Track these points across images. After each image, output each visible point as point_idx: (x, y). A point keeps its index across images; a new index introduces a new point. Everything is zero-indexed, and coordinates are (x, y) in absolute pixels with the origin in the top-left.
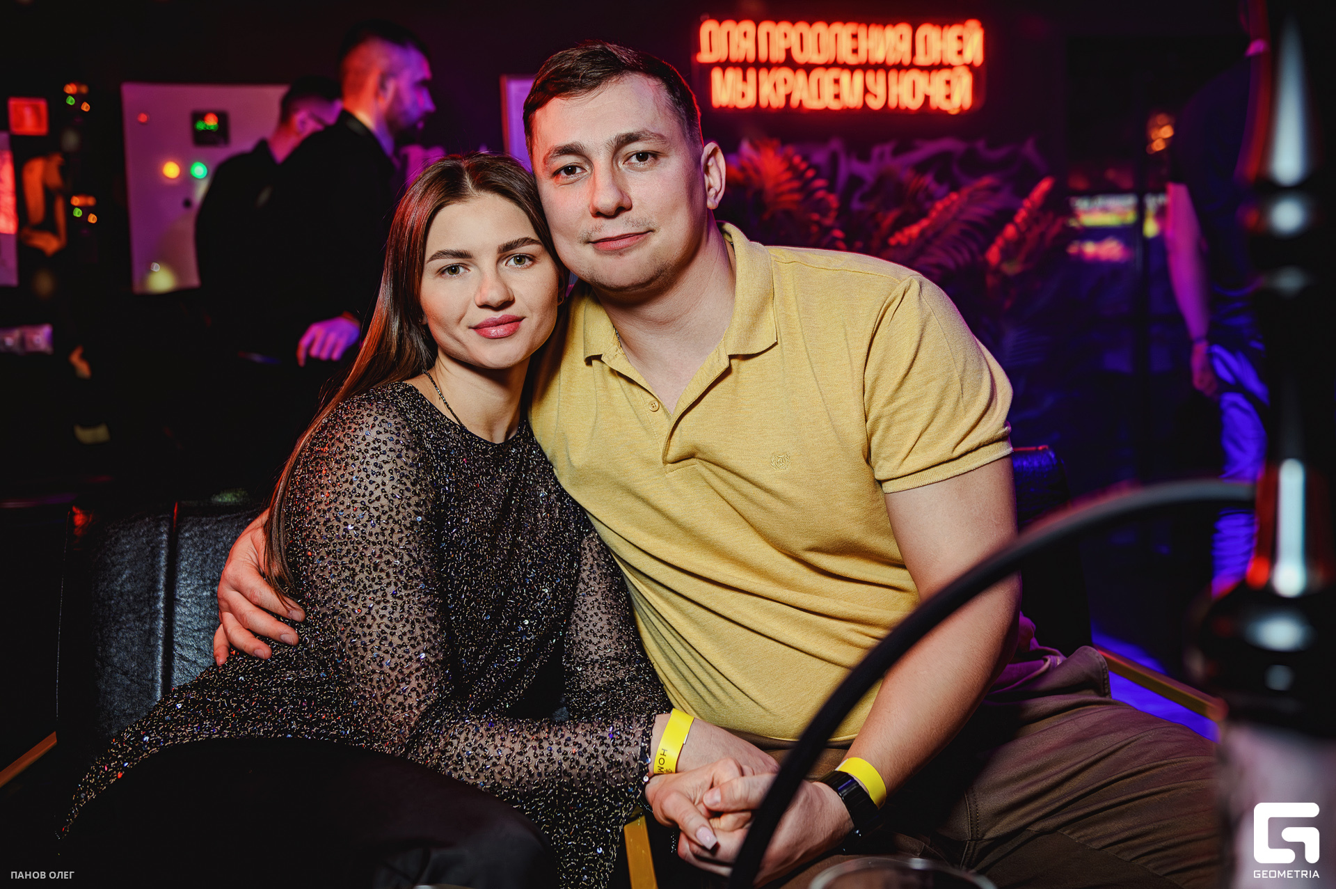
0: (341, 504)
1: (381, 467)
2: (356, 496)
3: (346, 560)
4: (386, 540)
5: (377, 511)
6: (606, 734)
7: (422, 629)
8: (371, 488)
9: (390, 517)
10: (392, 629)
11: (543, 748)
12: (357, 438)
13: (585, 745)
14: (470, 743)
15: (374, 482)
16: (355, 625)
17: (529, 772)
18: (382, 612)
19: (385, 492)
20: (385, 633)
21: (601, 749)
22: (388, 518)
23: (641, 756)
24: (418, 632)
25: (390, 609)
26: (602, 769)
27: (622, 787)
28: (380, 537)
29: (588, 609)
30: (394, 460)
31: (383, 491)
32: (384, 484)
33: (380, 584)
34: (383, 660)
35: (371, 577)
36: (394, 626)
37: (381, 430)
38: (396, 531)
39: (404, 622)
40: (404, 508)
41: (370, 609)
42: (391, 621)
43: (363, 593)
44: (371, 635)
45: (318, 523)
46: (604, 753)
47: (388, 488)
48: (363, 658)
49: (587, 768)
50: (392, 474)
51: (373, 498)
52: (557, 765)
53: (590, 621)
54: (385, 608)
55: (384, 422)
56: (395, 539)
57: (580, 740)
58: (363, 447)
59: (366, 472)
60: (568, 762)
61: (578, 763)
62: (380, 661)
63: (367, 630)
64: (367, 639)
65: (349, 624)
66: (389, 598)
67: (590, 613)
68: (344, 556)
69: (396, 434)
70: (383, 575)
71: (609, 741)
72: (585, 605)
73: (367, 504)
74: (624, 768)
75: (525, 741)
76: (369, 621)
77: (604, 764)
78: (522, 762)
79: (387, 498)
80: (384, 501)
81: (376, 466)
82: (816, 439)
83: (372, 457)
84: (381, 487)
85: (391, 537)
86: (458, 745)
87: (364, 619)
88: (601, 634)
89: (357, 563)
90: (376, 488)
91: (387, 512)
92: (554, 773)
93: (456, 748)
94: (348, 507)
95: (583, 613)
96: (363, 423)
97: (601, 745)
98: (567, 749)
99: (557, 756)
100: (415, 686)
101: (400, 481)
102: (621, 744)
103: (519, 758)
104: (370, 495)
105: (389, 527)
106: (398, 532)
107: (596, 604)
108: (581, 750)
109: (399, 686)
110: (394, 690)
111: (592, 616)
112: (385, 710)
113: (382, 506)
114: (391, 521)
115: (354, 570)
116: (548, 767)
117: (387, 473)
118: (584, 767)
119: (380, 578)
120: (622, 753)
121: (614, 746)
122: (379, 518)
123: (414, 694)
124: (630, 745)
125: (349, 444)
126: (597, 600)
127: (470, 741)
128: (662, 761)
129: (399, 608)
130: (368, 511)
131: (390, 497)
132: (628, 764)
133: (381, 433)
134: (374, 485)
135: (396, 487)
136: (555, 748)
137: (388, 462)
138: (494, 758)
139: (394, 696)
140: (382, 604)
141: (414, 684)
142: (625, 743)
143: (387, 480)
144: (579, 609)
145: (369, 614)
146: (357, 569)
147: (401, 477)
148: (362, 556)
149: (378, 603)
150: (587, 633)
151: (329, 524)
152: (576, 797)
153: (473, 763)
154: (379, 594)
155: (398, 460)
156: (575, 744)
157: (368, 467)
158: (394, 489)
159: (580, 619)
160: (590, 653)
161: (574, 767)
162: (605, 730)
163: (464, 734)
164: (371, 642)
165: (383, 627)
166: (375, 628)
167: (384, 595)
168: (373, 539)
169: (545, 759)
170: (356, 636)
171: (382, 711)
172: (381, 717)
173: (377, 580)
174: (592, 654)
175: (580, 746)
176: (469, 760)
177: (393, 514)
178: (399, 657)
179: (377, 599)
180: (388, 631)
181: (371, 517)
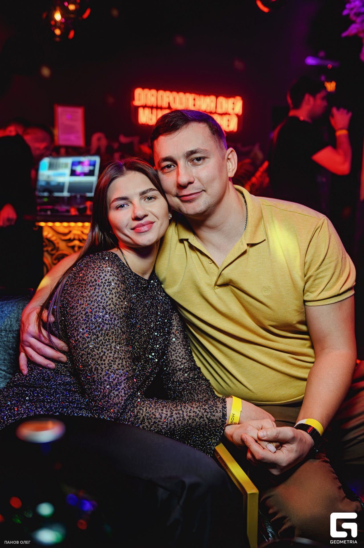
0: (93, 305)
1: (111, 291)
2: (100, 303)
3: (95, 331)
4: (112, 323)
5: (109, 310)
6: (206, 407)
7: (126, 362)
8: (107, 299)
9: (115, 313)
10: (114, 362)
11: (180, 414)
12: (101, 277)
13: (198, 412)
14: (148, 412)
15: (108, 297)
16: (98, 359)
17: (174, 424)
18: (110, 354)
19: (113, 302)
20: (111, 363)
21: (205, 414)
22: (114, 313)
23: (222, 417)
24: (124, 363)
25: (113, 353)
26: (206, 423)
27: (213, 430)
28: (110, 322)
29: (176, 346)
30: (117, 288)
31: (112, 301)
32: (112, 298)
33: (109, 342)
34: (110, 375)
35: (105, 339)
36: (115, 360)
37: (111, 274)
38: (116, 319)
39: (119, 359)
40: (120, 309)
41: (105, 353)
42: (114, 358)
43: (102, 346)
44: (105, 364)
45: (82, 313)
46: (206, 416)
47: (114, 300)
48: (101, 374)
49: (199, 422)
50: (116, 294)
51: (108, 304)
52: (186, 421)
53: (178, 351)
54: (111, 353)
55: (112, 271)
56: (116, 322)
57: (195, 410)
58: (103, 281)
59: (105, 292)
60: (191, 420)
61: (195, 420)
62: (109, 376)
63: (103, 362)
64: (103, 366)
65: (95, 359)
66: (113, 348)
67: (177, 348)
68: (94, 329)
69: (117, 277)
70: (111, 338)
71: (208, 410)
72: (175, 344)
73: (105, 306)
74: (215, 422)
75: (172, 410)
76: (104, 358)
77: (207, 421)
78: (171, 420)
79: (114, 305)
80: (112, 306)
81: (109, 290)
82: (283, 282)
83: (107, 286)
84: (111, 300)
85: (114, 322)
86: (143, 412)
87: (102, 357)
88: (182, 357)
89: (99, 332)
90: (109, 300)
91: (113, 310)
92: (185, 425)
93: (142, 414)
94: (96, 308)
95: (174, 348)
96: (103, 270)
97: (205, 412)
98: (191, 414)
99: (187, 418)
100: (124, 387)
101: (119, 298)
102: (214, 412)
103: (170, 418)
104: (107, 303)
105: (114, 317)
106: (117, 320)
107: (179, 344)
108: (196, 414)
109: (117, 387)
110: (115, 389)
111: (178, 349)
112: (110, 397)
113: (111, 308)
114: (115, 315)
115: (98, 335)
116: (183, 422)
117: (114, 293)
118: (198, 422)
119: (109, 340)
120: (214, 416)
121: (210, 413)
122: (110, 313)
123: (123, 391)
124: (217, 412)
125: (97, 279)
126: (180, 342)
127: (148, 411)
128: (233, 419)
129: (117, 353)
130: (105, 310)
131: (115, 304)
132: (217, 420)
133: (111, 275)
134: (108, 298)
135: (118, 300)
136: (185, 414)
137: (114, 289)
138: (159, 418)
139: (114, 391)
140: (110, 351)
141: (123, 386)
142: (215, 411)
143: (114, 296)
144: (172, 346)
145: (104, 355)
146: (100, 335)
147: (119, 296)
148: (102, 330)
149: (108, 350)
150: (176, 357)
151: (87, 314)
152: (193, 434)
153: (150, 421)
154: (109, 346)
155: (118, 288)
156: (194, 412)
157: (106, 290)
158: (116, 301)
159: (173, 350)
160: (178, 365)
161: (194, 422)
162: (206, 406)
163: (145, 408)
164: (105, 367)
165: (110, 361)
166: (106, 362)
167: (111, 347)
168: (107, 322)
169: (182, 419)
170: (98, 364)
171: (108, 398)
172: (108, 400)
173: (108, 340)
174: (179, 366)
175: (196, 413)
176: (147, 419)
177: (116, 311)
178: (117, 374)
179: (108, 349)
180: (113, 363)
181: (107, 312)
